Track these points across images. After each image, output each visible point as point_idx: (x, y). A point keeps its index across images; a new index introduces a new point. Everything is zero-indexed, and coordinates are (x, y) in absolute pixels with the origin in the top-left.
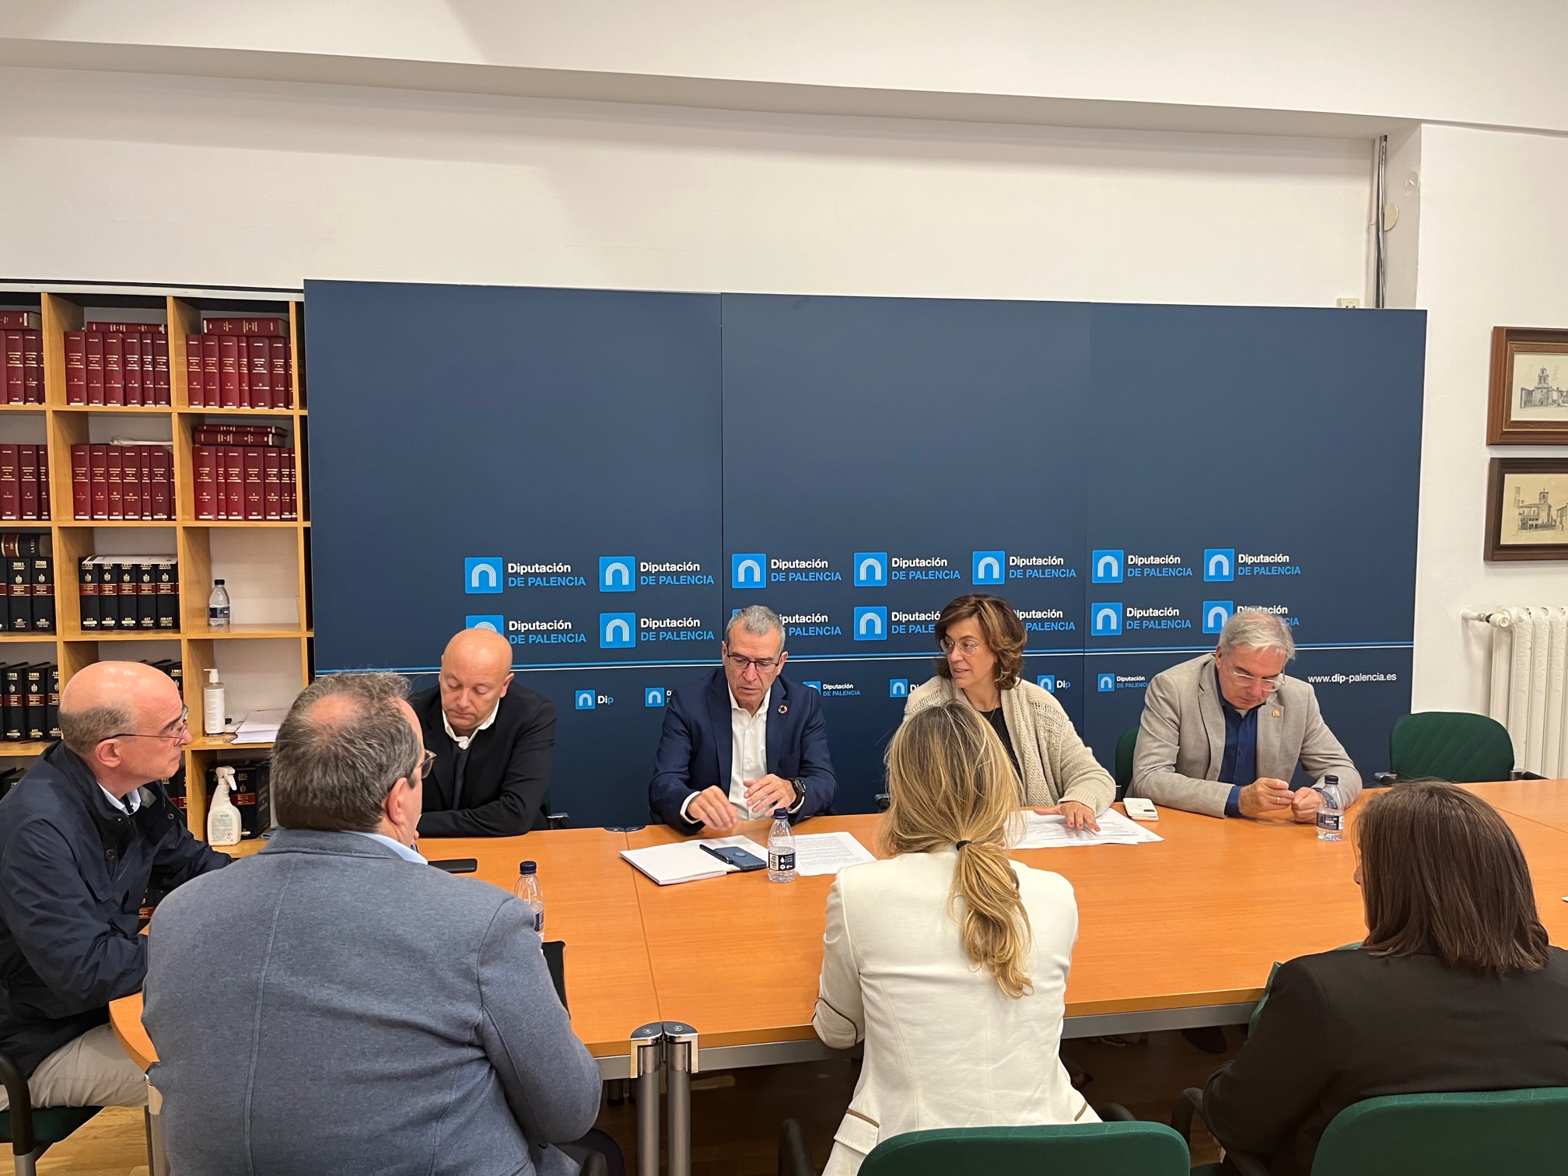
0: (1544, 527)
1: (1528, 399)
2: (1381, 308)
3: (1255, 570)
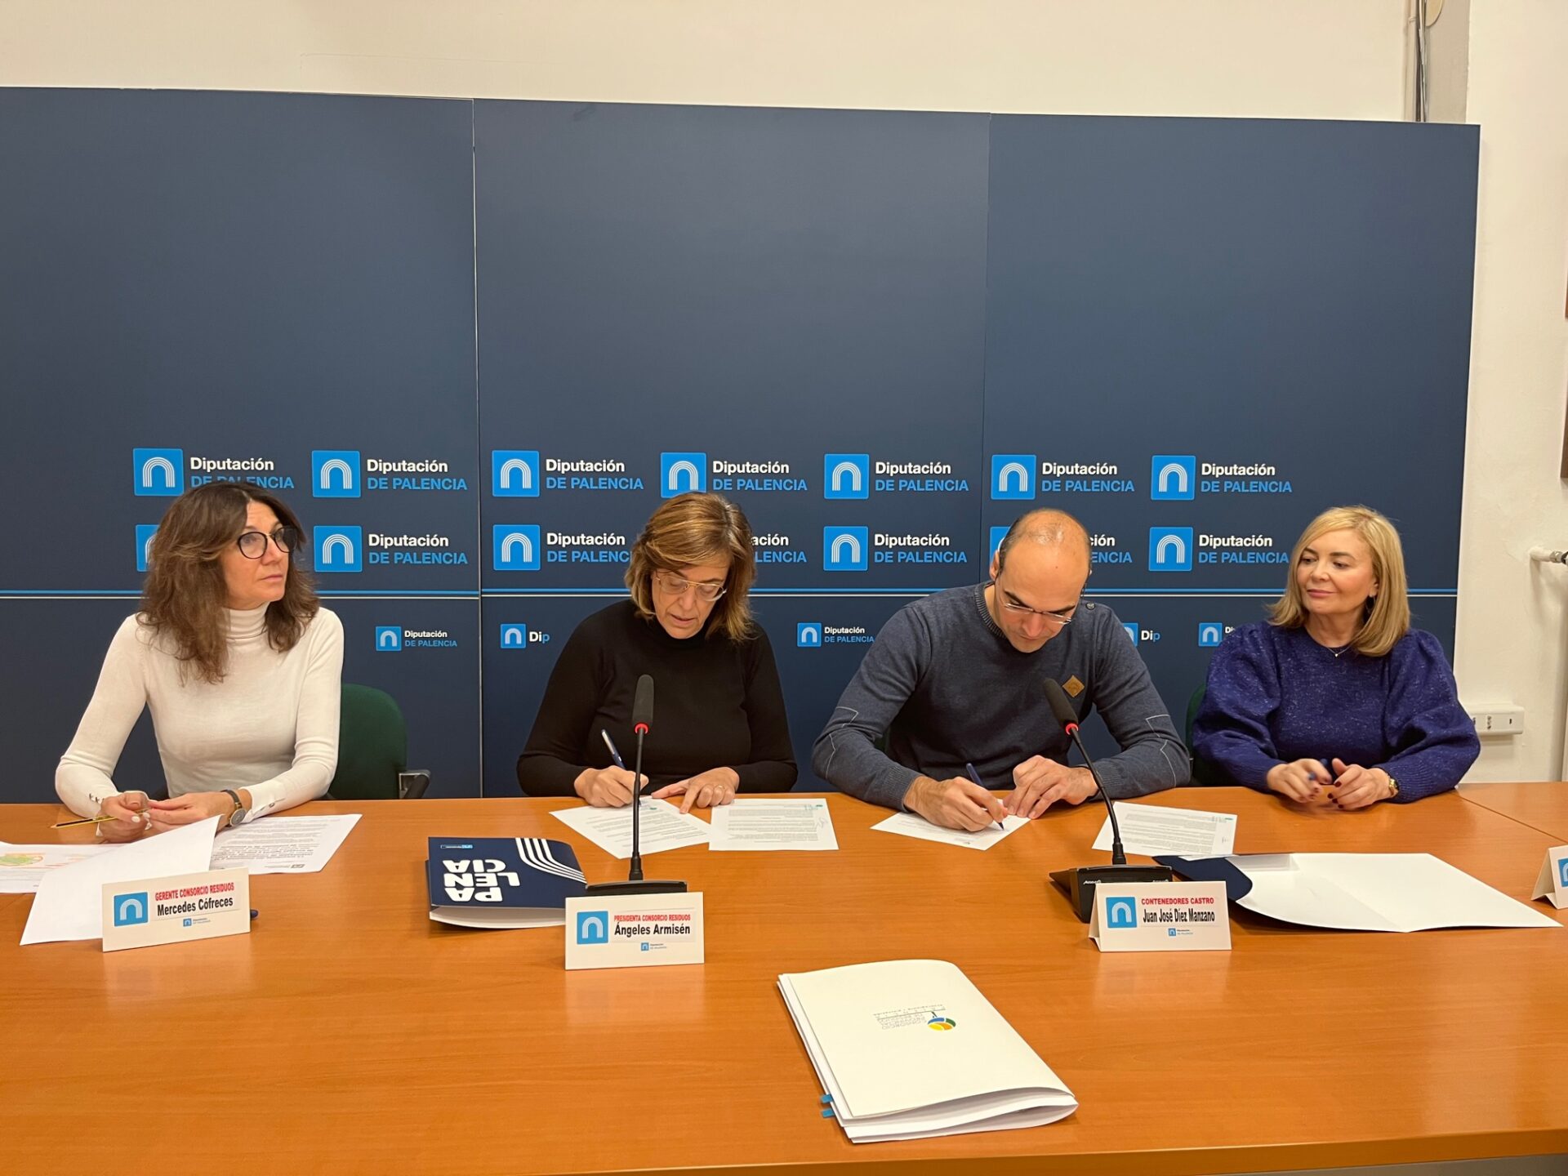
2: (1422, 121)
3: (1225, 485)
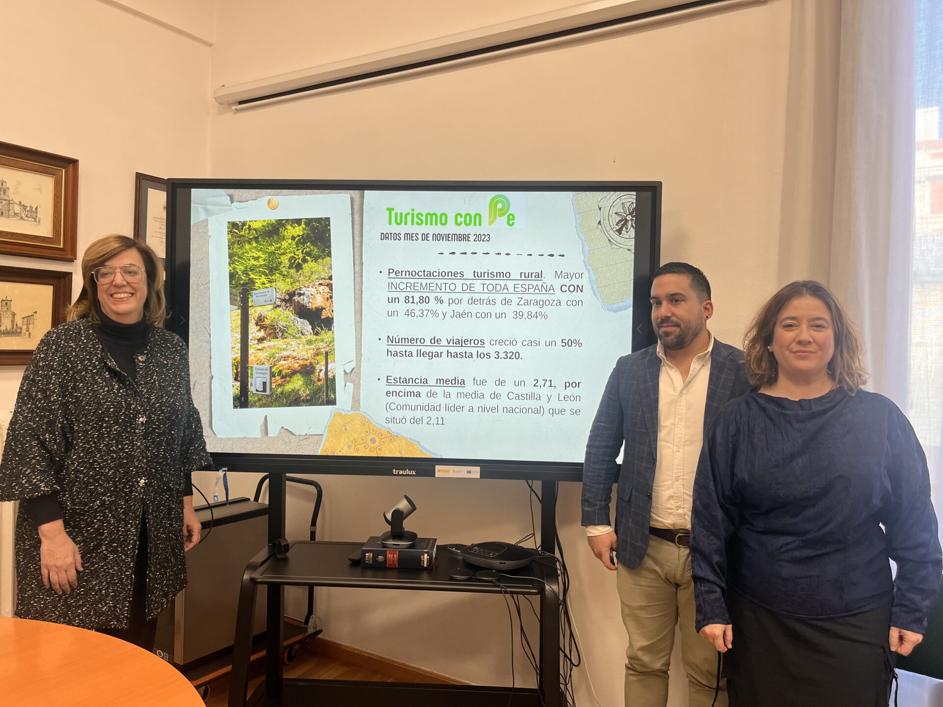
0: (7, 333)
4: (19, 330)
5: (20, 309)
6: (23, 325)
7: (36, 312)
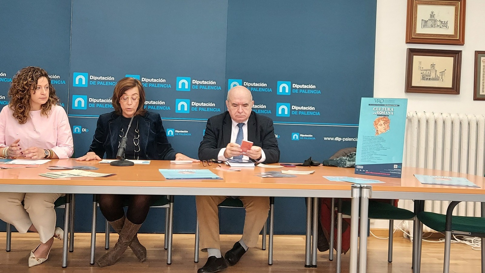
0: (433, 79)
1: (425, 23)
3: (300, 91)
4: (438, 78)
5: (439, 68)
6: (440, 76)
7: (445, 70)
